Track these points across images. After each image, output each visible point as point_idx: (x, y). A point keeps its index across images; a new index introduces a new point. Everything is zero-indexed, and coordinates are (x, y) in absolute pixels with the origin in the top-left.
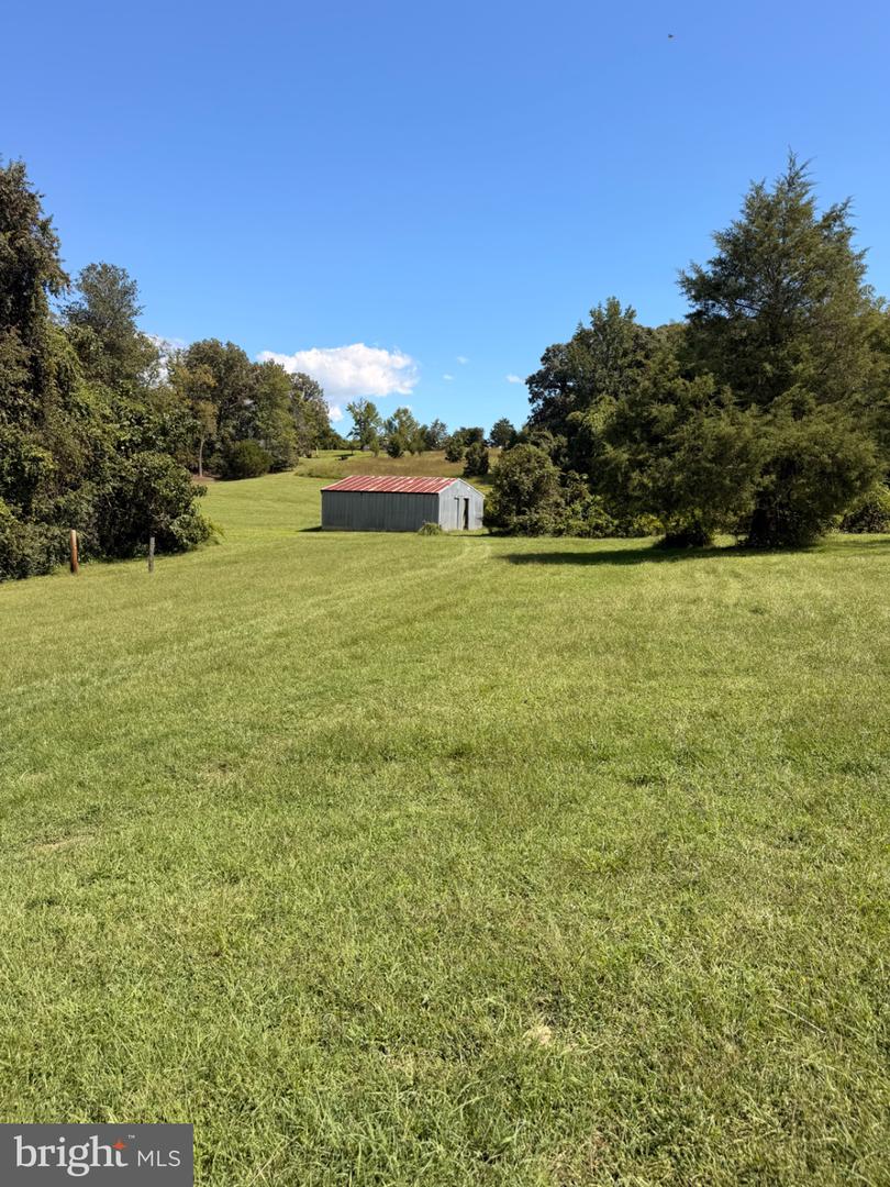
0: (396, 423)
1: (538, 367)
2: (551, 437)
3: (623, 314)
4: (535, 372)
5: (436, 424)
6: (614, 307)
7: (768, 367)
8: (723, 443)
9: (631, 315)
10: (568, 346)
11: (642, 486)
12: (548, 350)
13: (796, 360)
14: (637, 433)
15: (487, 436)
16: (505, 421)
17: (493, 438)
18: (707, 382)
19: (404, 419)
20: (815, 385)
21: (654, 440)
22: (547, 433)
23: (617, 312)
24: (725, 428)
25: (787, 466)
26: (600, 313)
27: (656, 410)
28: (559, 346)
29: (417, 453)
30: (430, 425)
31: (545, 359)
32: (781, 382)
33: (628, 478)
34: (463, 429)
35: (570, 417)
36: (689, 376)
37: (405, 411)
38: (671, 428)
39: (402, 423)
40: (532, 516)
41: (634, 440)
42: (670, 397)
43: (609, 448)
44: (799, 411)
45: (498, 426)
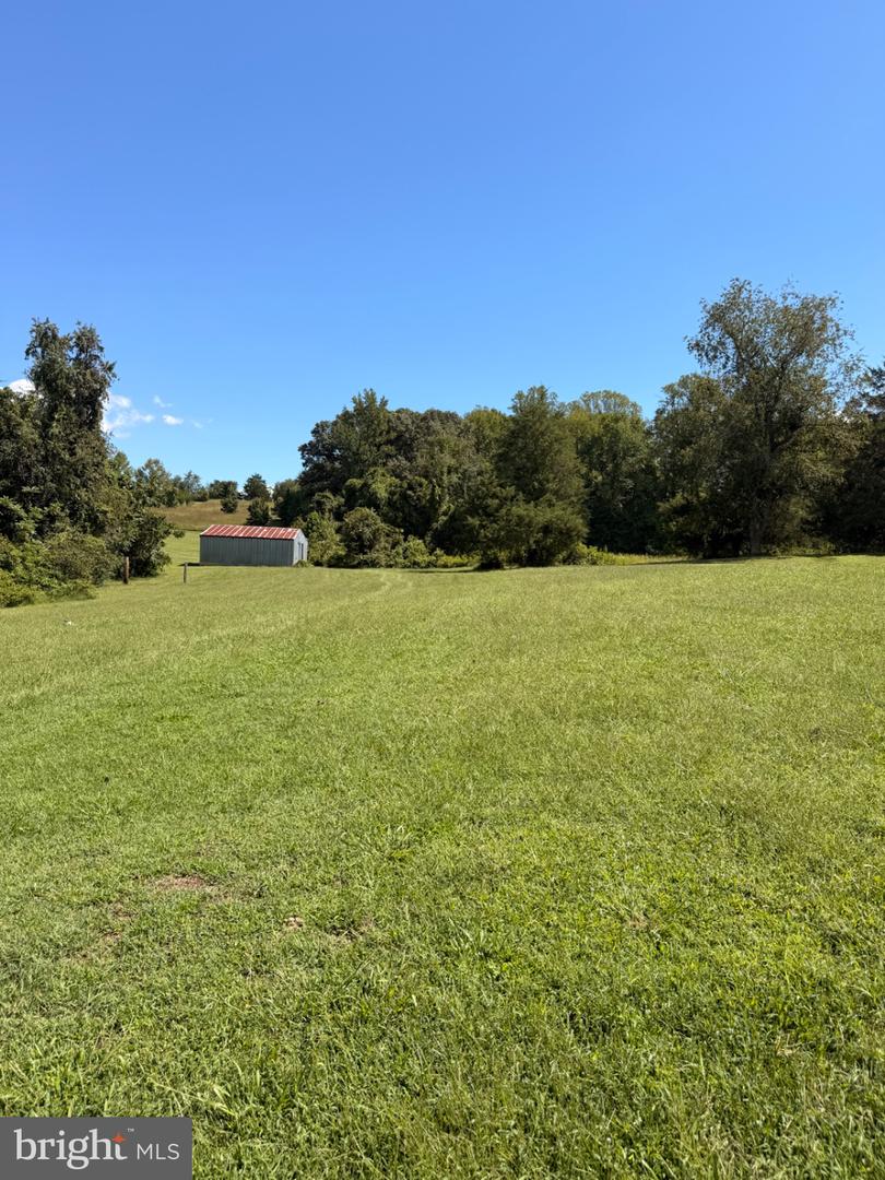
0: (147, 472)
1: (309, 438)
2: (332, 497)
3: (379, 403)
4: (307, 442)
5: (189, 475)
6: (371, 397)
7: (536, 484)
8: (520, 518)
9: (384, 403)
10: (335, 423)
11: (486, 536)
12: (317, 425)
13: (548, 481)
14: (480, 511)
15: (240, 489)
16: (257, 477)
17: (247, 491)
18: (511, 490)
19: (155, 469)
20: (556, 493)
21: (488, 515)
22: (328, 494)
23: (374, 401)
24: (522, 512)
25: (546, 530)
26: (360, 402)
27: (489, 501)
28: (327, 422)
29: (185, 503)
30: (183, 477)
31: (314, 432)
32: (542, 491)
33: (478, 533)
34: (217, 482)
35: (348, 483)
36: (501, 486)
37: (157, 462)
38: (497, 511)
39: (152, 472)
40: (373, 555)
41: (478, 514)
42: (494, 496)
43: (469, 518)
44: (551, 505)
45: (250, 480)
